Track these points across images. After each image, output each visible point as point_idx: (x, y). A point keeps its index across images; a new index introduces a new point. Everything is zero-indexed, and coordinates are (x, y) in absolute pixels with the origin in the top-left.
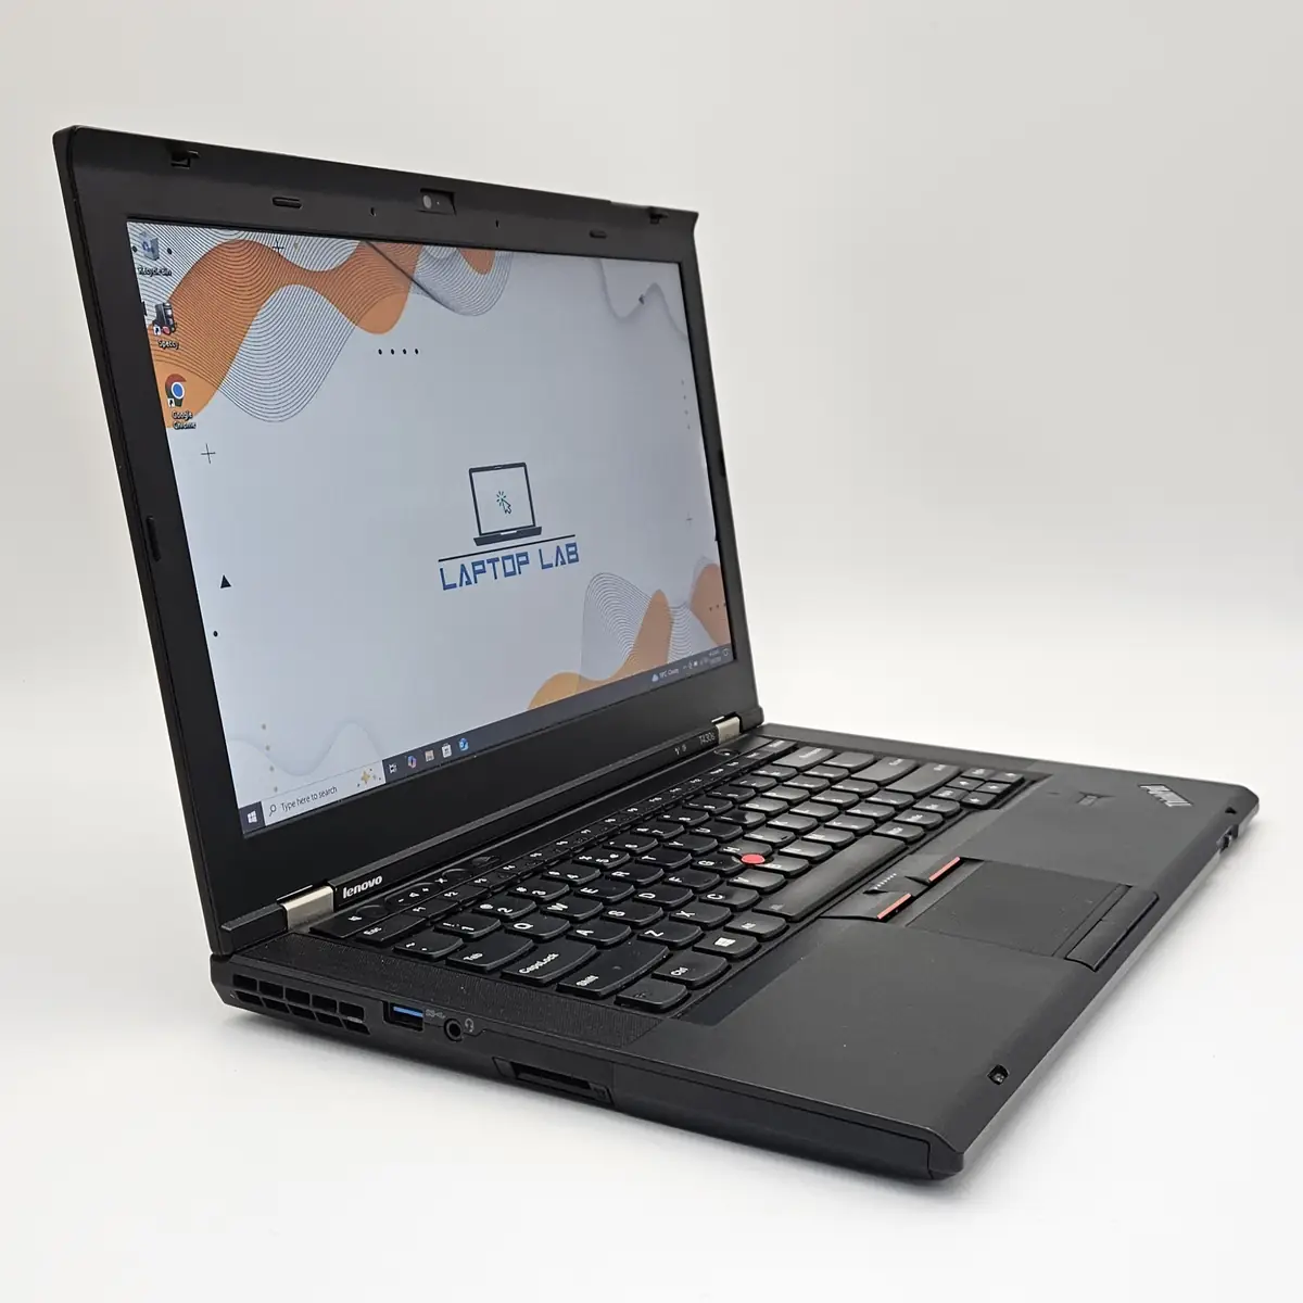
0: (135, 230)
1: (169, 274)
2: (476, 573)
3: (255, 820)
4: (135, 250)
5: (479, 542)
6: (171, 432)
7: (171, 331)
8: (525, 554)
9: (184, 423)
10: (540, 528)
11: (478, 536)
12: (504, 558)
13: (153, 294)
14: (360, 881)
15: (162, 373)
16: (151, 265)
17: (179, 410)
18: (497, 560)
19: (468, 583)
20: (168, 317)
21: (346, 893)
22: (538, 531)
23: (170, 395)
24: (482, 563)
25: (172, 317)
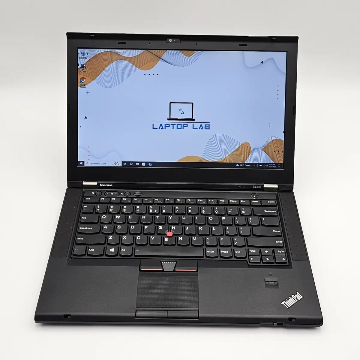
0: (80, 51)
1: (87, 58)
2: (165, 126)
3: (82, 164)
4: (79, 54)
5: (168, 119)
6: (79, 88)
7: (84, 69)
8: (187, 125)
9: (83, 86)
10: (195, 119)
11: (169, 118)
12: (177, 125)
13: (81, 62)
14: (106, 184)
15: (79, 77)
16: (82, 57)
17: (82, 84)
18: (175, 124)
19: (162, 128)
20: (84, 66)
21: (101, 185)
22: (194, 120)
23: (81, 81)
24: (169, 124)
25: (85, 66)
